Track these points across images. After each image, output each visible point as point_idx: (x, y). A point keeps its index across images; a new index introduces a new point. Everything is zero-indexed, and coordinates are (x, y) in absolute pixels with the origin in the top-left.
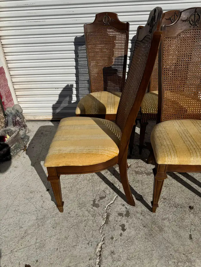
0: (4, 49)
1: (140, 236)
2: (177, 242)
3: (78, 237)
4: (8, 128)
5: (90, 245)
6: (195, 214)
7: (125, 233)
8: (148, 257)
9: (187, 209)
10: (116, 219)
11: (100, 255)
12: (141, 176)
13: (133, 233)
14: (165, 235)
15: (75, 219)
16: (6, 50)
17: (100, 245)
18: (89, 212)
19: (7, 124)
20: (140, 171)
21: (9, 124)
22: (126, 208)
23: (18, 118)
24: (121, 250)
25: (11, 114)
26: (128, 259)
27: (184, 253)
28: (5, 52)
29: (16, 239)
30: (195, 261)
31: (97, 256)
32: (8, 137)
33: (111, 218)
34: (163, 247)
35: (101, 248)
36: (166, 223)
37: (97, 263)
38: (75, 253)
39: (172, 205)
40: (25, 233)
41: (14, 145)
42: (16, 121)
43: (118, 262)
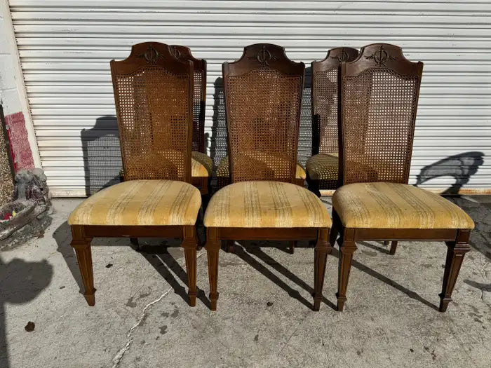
0: (27, 87)
1: (184, 339)
2: (235, 344)
3: (92, 343)
4: (17, 202)
5: (107, 352)
6: (273, 312)
7: (164, 336)
9: (264, 306)
10: (157, 320)
11: (118, 363)
13: (176, 335)
14: (221, 337)
15: (94, 322)
16: (30, 89)
17: (122, 351)
18: (118, 313)
19: (16, 196)
21: (19, 196)
22: (176, 307)
23: (35, 187)
24: (152, 356)
25: (25, 179)
27: (241, 356)
28: (29, 91)
31: (114, 364)
32: (14, 214)
33: (148, 319)
35: (123, 355)
36: (228, 323)
38: (82, 361)
39: (244, 302)
41: (22, 228)
42: (31, 192)
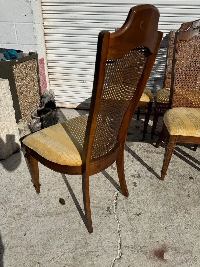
0: (46, 44)
1: (148, 191)
2: (177, 197)
3: (99, 186)
5: (109, 192)
6: (194, 182)
7: (136, 188)
8: (153, 204)
9: (188, 179)
10: (130, 179)
11: (116, 199)
12: (151, 154)
13: (143, 188)
14: (168, 193)
16: (48, 45)
20: (151, 150)
22: (138, 173)
24: (133, 198)
25: (48, 96)
26: (138, 203)
27: (182, 204)
28: (47, 46)
29: (52, 183)
30: (190, 210)
31: (114, 199)
34: (165, 199)
35: (117, 195)
36: (170, 185)
37: (114, 203)
38: (97, 195)
39: (176, 175)
40: (59, 180)
41: (47, 122)
43: (130, 204)
